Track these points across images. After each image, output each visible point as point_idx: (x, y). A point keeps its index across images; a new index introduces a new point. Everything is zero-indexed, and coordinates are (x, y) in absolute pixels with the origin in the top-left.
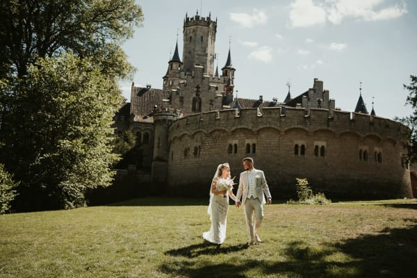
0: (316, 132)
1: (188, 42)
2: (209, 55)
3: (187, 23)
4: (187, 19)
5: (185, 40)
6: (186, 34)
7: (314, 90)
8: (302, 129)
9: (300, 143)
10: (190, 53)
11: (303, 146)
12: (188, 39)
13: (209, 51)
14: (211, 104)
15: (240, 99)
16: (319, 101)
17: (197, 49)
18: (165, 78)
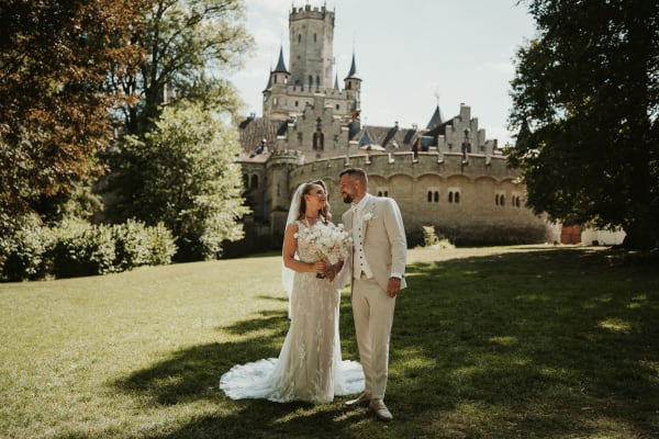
0: (449, 178)
1: (296, 43)
2: (325, 60)
3: (294, 16)
4: (294, 9)
5: (292, 40)
6: (292, 32)
7: (459, 117)
8: (435, 176)
9: (433, 189)
10: (299, 57)
11: (436, 193)
12: (297, 39)
13: (325, 54)
14: (336, 140)
15: (369, 127)
16: (466, 132)
17: (308, 52)
18: (266, 93)
